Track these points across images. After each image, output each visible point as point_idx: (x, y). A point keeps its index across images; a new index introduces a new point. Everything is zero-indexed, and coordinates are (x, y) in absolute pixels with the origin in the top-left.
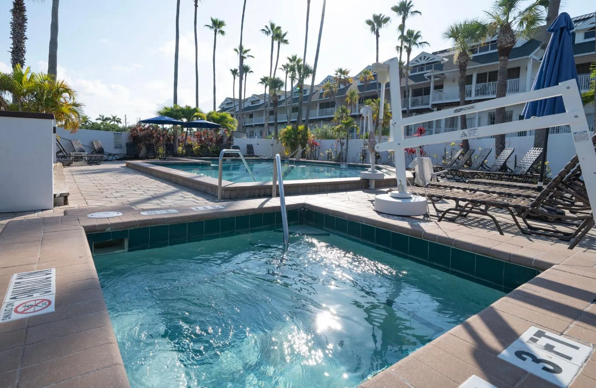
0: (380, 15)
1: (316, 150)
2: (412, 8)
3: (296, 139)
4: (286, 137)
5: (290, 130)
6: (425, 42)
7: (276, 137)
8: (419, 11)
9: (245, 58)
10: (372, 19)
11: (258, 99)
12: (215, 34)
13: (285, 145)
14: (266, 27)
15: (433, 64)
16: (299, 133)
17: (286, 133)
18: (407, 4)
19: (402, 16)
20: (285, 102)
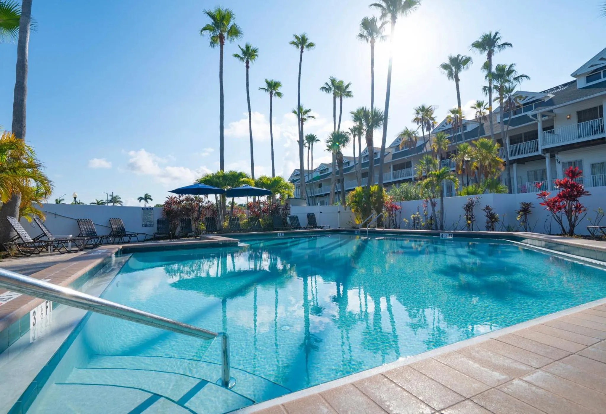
0: (458, 56)
1: (396, 216)
2: (498, 41)
3: (368, 203)
4: (355, 202)
5: (360, 192)
6: (522, 76)
7: (344, 203)
8: (509, 43)
9: (305, 119)
10: (448, 62)
11: (326, 167)
12: (271, 97)
13: (355, 211)
14: (327, 84)
15: (533, 104)
16: (371, 196)
17: (354, 196)
18: (492, 37)
19: (486, 52)
20: (354, 168)
